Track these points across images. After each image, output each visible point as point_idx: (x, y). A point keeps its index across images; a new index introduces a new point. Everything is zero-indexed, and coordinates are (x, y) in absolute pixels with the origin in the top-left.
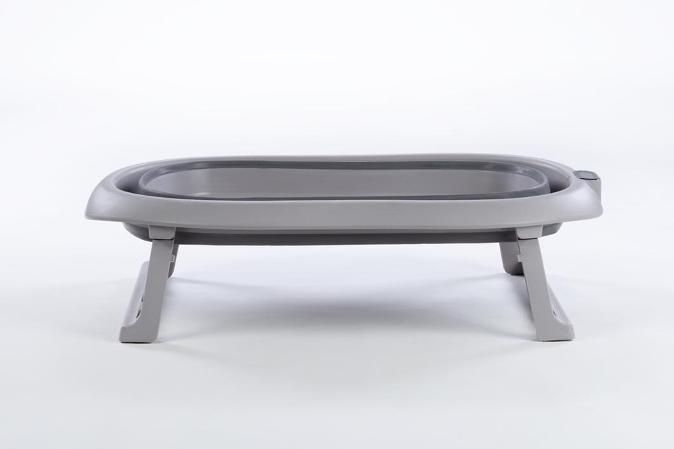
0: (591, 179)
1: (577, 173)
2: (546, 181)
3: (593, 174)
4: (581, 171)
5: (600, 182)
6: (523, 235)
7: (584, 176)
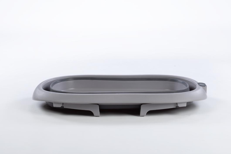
0: (203, 85)
1: (199, 84)
2: (188, 86)
3: (204, 84)
4: (200, 83)
5: (206, 87)
6: (180, 106)
7: (201, 85)
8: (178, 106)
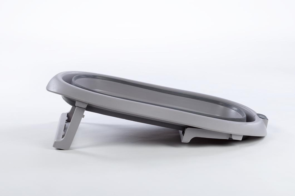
3: (265, 116)
4: (260, 114)
5: (268, 121)
6: (234, 138)
7: (261, 116)
8: (232, 139)
